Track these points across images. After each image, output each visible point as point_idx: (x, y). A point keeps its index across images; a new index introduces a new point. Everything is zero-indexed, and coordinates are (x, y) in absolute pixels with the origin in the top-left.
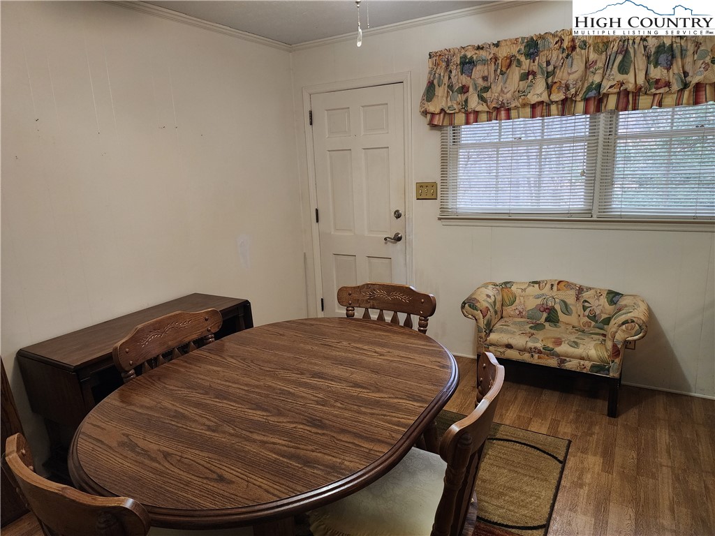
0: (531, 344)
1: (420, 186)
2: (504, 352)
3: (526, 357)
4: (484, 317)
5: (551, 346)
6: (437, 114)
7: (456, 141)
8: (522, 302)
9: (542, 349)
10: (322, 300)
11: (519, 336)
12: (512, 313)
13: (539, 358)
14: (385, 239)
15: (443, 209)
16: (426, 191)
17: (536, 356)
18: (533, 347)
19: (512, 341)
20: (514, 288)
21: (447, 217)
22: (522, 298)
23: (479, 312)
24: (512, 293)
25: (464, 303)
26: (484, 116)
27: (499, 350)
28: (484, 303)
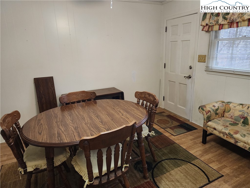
0: (223, 130)
1: (199, 56)
2: (213, 131)
3: (221, 135)
4: (206, 114)
5: (232, 133)
6: (206, 26)
7: (216, 37)
8: (233, 112)
9: (228, 134)
10: (164, 97)
11: (220, 126)
12: (228, 116)
13: (227, 137)
14: (185, 77)
15: (207, 67)
16: (202, 59)
17: (225, 136)
18: (224, 132)
19: (216, 127)
20: (231, 105)
21: (208, 70)
22: (233, 110)
23: (205, 111)
24: (229, 107)
25: (200, 107)
26: (227, 26)
27: (211, 129)
28: (208, 108)
